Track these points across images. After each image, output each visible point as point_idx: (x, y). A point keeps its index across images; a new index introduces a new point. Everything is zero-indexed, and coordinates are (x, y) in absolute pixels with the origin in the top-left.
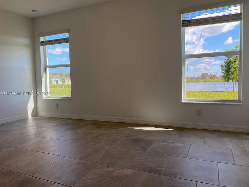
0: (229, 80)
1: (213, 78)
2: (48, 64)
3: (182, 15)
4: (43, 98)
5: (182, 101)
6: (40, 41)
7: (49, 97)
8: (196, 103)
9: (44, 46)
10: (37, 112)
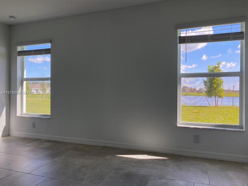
0: (212, 96)
1: (193, 92)
2: (25, 77)
3: (178, 30)
4: (17, 115)
5: (178, 125)
6: (18, 51)
7: (25, 114)
8: (194, 128)
9: (22, 57)
10: (9, 131)
